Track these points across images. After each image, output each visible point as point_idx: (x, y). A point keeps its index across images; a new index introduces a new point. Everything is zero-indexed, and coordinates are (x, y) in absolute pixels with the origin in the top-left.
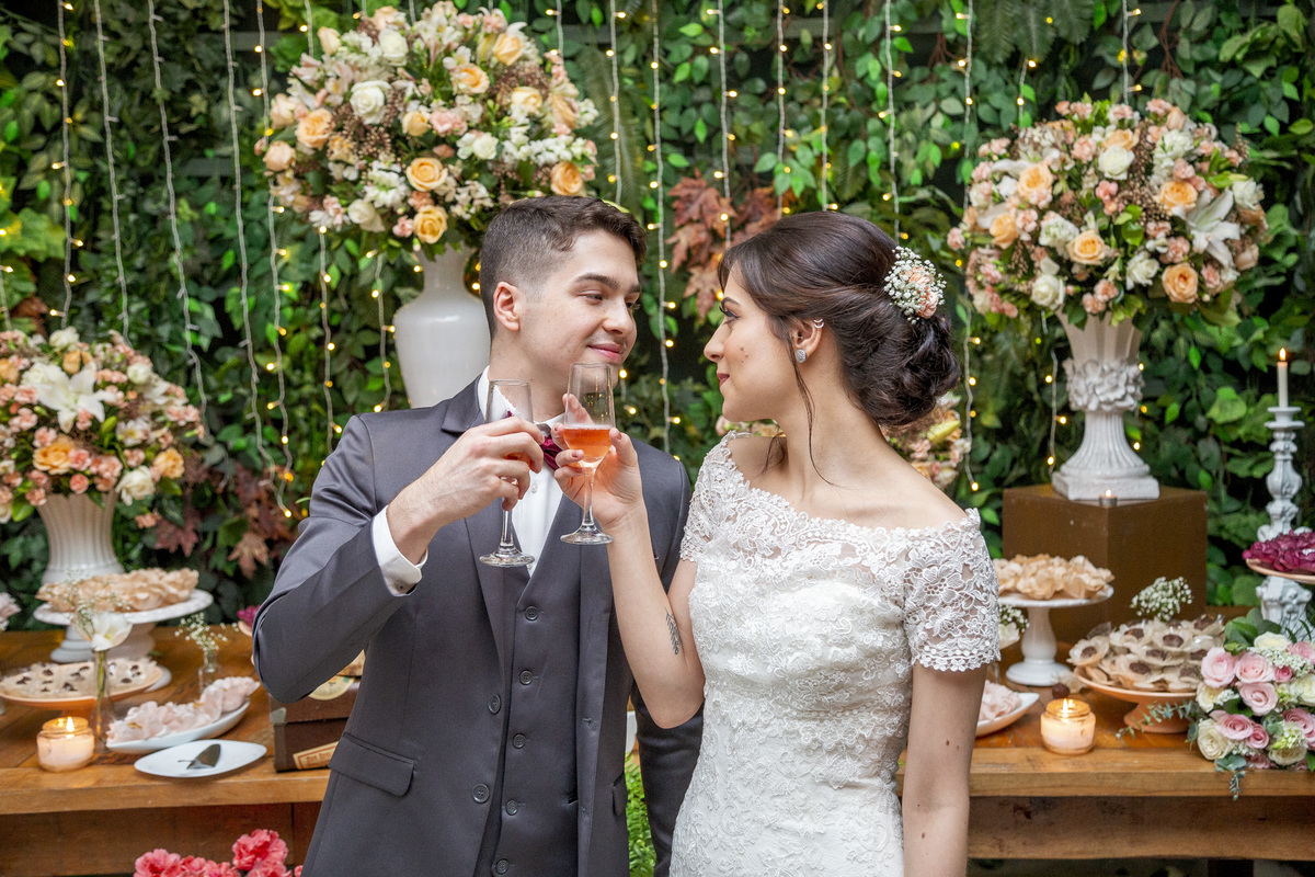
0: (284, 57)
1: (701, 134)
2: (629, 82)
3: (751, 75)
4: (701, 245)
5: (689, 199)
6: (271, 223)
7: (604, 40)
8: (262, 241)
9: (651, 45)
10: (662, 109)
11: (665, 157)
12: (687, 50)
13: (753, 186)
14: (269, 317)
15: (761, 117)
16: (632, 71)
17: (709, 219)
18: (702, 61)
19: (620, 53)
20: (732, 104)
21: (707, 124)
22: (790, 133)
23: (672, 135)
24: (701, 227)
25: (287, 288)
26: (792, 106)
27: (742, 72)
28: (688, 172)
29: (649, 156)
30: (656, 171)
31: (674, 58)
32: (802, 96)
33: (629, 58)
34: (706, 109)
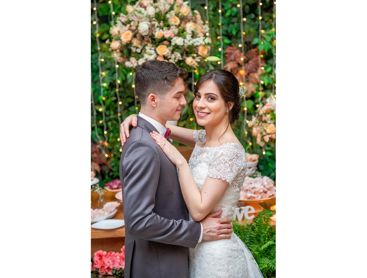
0: (102, 11)
1: (234, 33)
2: (211, 16)
3: (250, 12)
4: (235, 68)
5: (231, 54)
6: (99, 64)
7: (203, 3)
8: (96, 70)
9: (218, 4)
10: (222, 25)
11: (223, 40)
12: (230, 6)
13: (251, 48)
14: (99, 94)
15: (253, 26)
16: (212, 13)
17: (237, 60)
18: (235, 9)
19: (208, 7)
20: (244, 22)
21: (236, 29)
22: (263, 31)
23: (225, 33)
24: (235, 62)
25: (105, 85)
26: (263, 22)
27: (247, 12)
28: (230, 45)
29: (217, 40)
30: (220, 45)
31: (226, 8)
32: (266, 19)
33: (211, 8)
34: (236, 24)
